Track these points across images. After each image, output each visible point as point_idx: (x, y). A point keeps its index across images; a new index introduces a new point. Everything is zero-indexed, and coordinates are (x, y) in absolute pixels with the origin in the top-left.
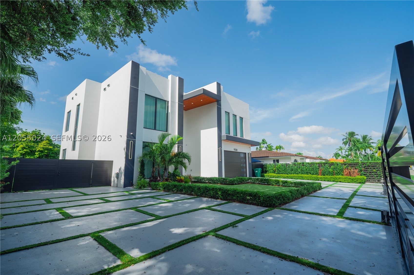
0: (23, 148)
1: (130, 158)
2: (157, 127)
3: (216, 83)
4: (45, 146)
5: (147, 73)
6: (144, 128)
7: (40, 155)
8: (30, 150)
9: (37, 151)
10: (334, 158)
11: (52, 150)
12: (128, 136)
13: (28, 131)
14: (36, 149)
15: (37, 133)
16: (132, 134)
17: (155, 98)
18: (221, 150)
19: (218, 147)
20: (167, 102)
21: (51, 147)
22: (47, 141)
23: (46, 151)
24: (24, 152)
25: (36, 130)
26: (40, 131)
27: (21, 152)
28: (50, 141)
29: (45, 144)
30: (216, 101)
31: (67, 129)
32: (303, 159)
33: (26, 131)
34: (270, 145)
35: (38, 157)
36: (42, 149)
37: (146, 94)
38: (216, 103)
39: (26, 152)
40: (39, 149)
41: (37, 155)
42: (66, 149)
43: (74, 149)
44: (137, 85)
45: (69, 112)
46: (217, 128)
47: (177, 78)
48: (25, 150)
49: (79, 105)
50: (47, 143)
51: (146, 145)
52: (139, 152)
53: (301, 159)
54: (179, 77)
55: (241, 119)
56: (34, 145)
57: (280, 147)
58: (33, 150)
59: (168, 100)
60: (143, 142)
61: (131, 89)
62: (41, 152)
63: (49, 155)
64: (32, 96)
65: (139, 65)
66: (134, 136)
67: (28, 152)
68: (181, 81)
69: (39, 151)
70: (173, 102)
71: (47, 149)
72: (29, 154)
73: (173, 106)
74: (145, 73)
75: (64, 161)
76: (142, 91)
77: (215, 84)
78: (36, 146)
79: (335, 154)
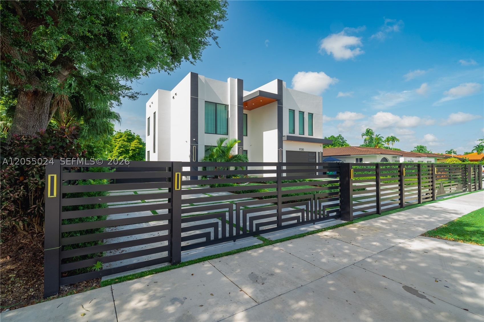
0: (120, 147)
1: (194, 160)
2: (218, 131)
3: (276, 80)
4: (136, 145)
5: (206, 81)
6: (205, 133)
7: (133, 153)
8: (125, 149)
9: (130, 150)
10: (475, 152)
11: (142, 149)
12: (192, 141)
13: (122, 131)
14: (129, 148)
15: (128, 133)
16: (194, 140)
17: (215, 104)
18: (282, 151)
19: (279, 148)
20: (227, 106)
21: (141, 146)
22: (137, 140)
23: (137, 150)
24: (121, 150)
25: (127, 130)
26: (131, 131)
27: (118, 151)
28: (140, 140)
29: (136, 143)
30: (276, 100)
31: (149, 134)
32: (396, 157)
33: (120, 131)
34: (378, 137)
35: (132, 155)
36: (134, 148)
37: (205, 101)
38: (277, 101)
39: (122, 151)
40: (132, 148)
41: (131, 153)
42: (149, 151)
43: (154, 152)
44: (197, 95)
45: (149, 118)
46: (277, 129)
47: (237, 80)
48: (121, 149)
49: (155, 113)
50: (137, 142)
51: (208, 149)
52: (201, 155)
53: (394, 157)
54: (238, 79)
55: (311, 115)
56: (128, 144)
57: (393, 139)
58: (127, 149)
59: (228, 104)
60: (205, 146)
61: (192, 99)
62: (134, 150)
63: (141, 154)
64: (119, 115)
65: (197, 74)
66: (196, 142)
67: (124, 151)
68: (240, 83)
69: (132, 150)
70: (232, 105)
71: (138, 148)
72: (124, 152)
73: (232, 110)
74: (204, 81)
75: (149, 162)
76: (201, 100)
77: (275, 82)
78: (129, 146)
79: (477, 147)
